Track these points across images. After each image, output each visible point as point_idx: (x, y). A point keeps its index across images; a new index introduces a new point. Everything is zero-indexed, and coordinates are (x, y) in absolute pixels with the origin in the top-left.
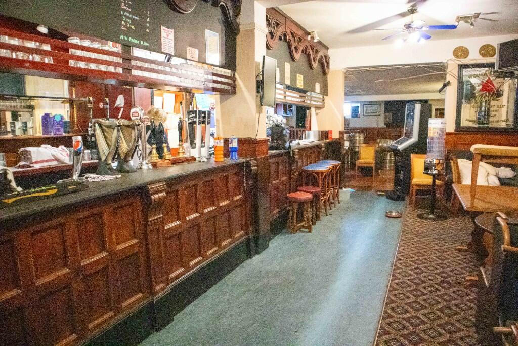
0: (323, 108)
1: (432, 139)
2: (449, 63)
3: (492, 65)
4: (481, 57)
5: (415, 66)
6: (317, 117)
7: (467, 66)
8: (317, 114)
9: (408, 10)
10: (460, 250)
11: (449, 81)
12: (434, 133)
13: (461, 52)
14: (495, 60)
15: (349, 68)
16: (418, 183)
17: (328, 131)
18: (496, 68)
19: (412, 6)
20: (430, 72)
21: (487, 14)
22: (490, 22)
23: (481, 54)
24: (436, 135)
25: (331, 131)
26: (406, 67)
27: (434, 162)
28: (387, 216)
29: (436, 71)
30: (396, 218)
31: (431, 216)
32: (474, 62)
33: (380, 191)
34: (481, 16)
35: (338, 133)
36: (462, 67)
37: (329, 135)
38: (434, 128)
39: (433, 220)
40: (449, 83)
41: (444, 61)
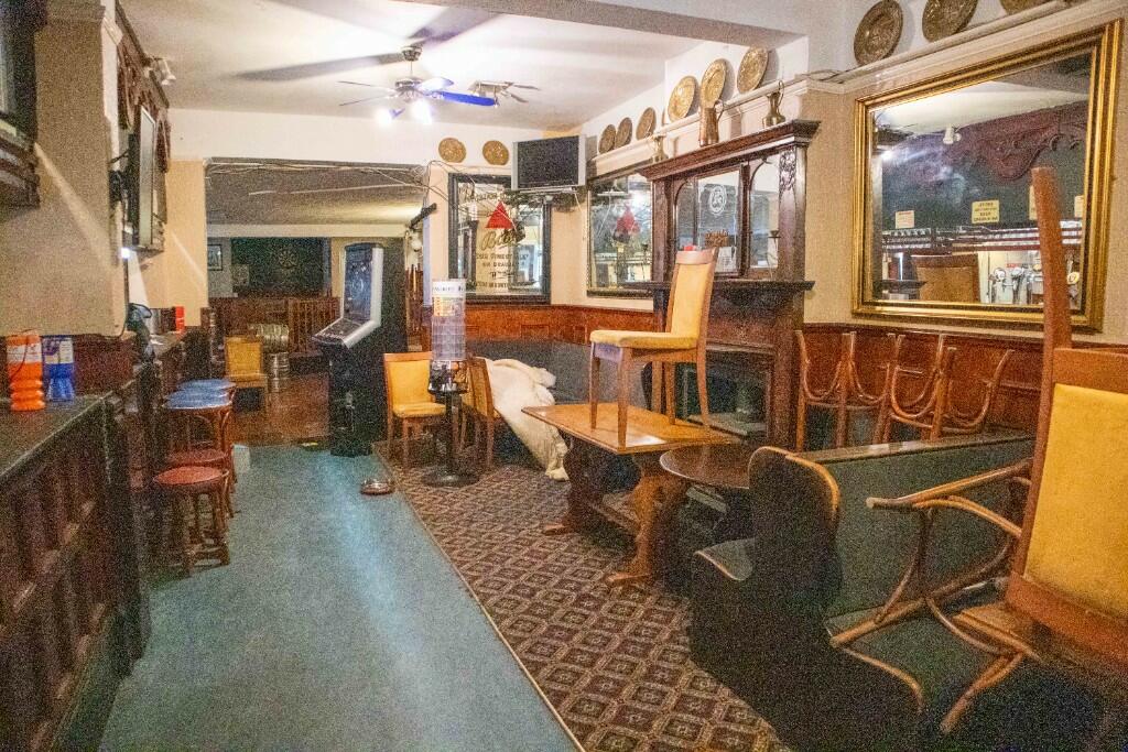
0: (162, 251)
1: (443, 320)
2: (433, 168)
3: (505, 181)
4: (484, 162)
5: (362, 169)
6: (143, 275)
7: (464, 178)
8: (143, 268)
9: (404, 52)
10: (552, 532)
11: (435, 205)
12: (446, 309)
13: (451, 149)
14: (510, 169)
15: (215, 159)
16: (412, 413)
17: (174, 309)
18: (514, 187)
19: (414, 46)
20: (391, 182)
21: (521, 87)
22: (516, 101)
23: (486, 157)
24: (450, 313)
25: (182, 309)
26: (343, 168)
27: (449, 368)
28: (363, 493)
29: (403, 180)
30: (384, 493)
31: (450, 478)
32: (474, 172)
33: (308, 440)
34: (511, 90)
35: (199, 312)
36: (456, 178)
37: (178, 319)
38: (445, 299)
39: (454, 484)
40: (433, 208)
41: (424, 164)
